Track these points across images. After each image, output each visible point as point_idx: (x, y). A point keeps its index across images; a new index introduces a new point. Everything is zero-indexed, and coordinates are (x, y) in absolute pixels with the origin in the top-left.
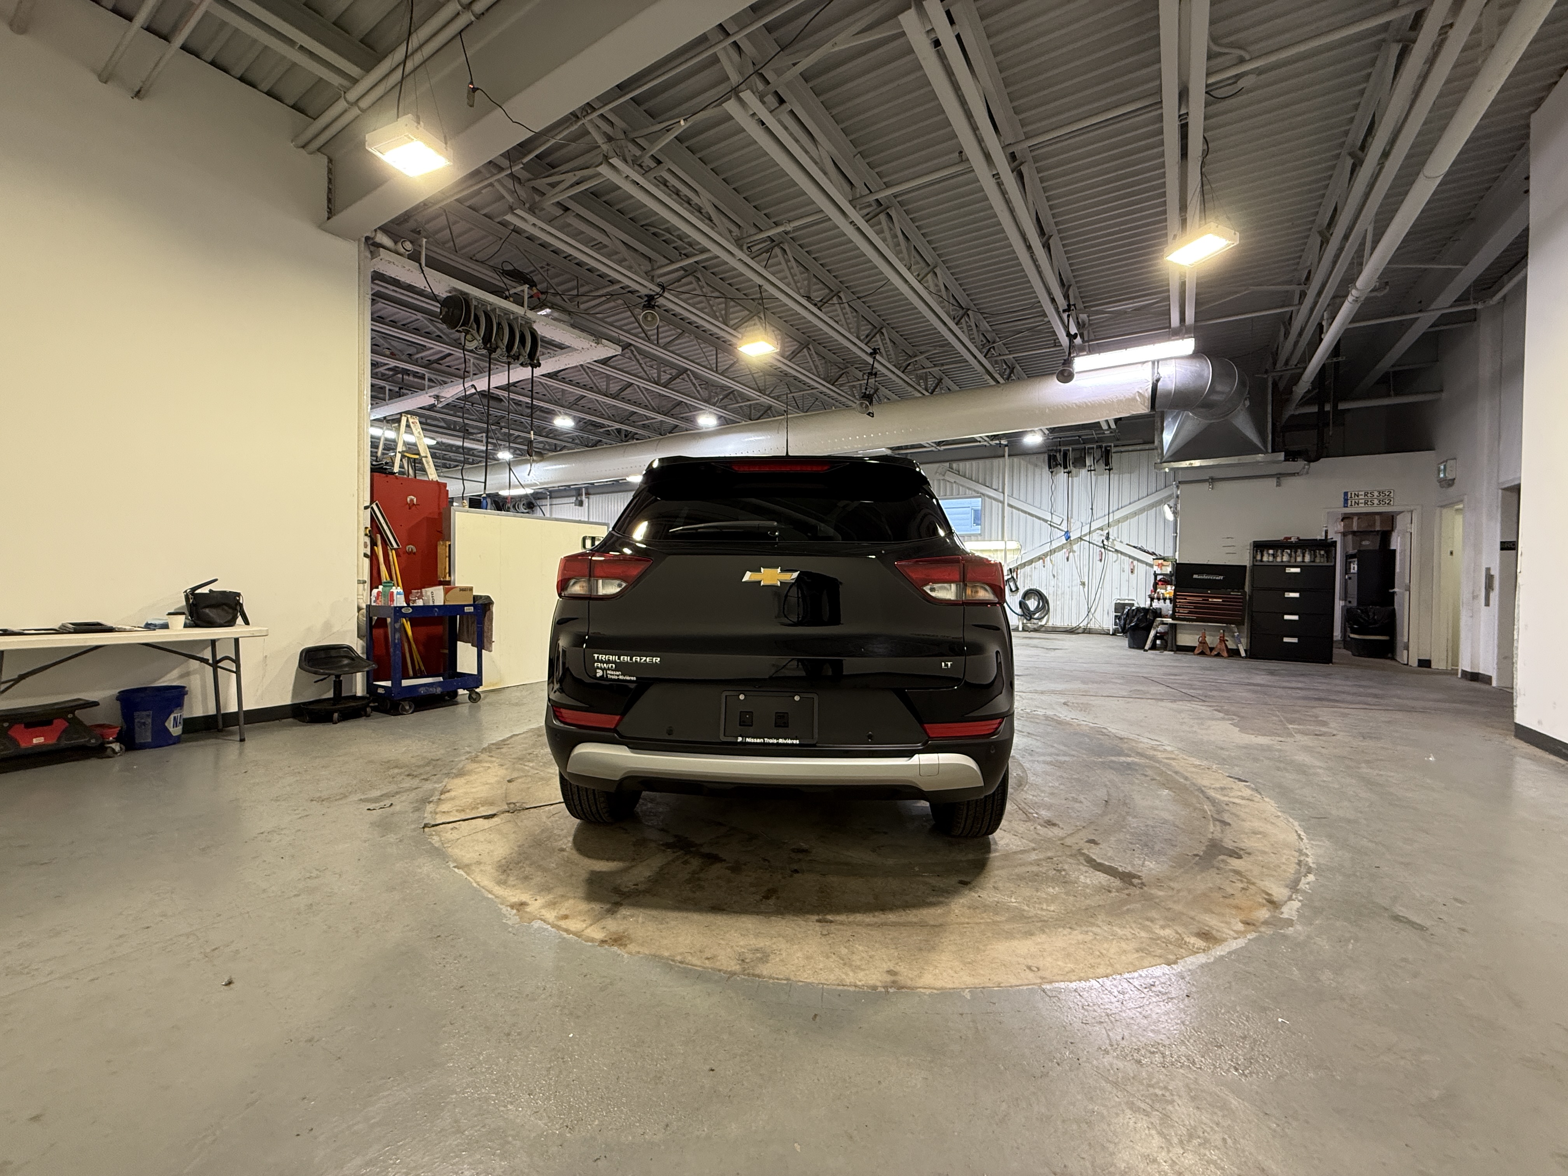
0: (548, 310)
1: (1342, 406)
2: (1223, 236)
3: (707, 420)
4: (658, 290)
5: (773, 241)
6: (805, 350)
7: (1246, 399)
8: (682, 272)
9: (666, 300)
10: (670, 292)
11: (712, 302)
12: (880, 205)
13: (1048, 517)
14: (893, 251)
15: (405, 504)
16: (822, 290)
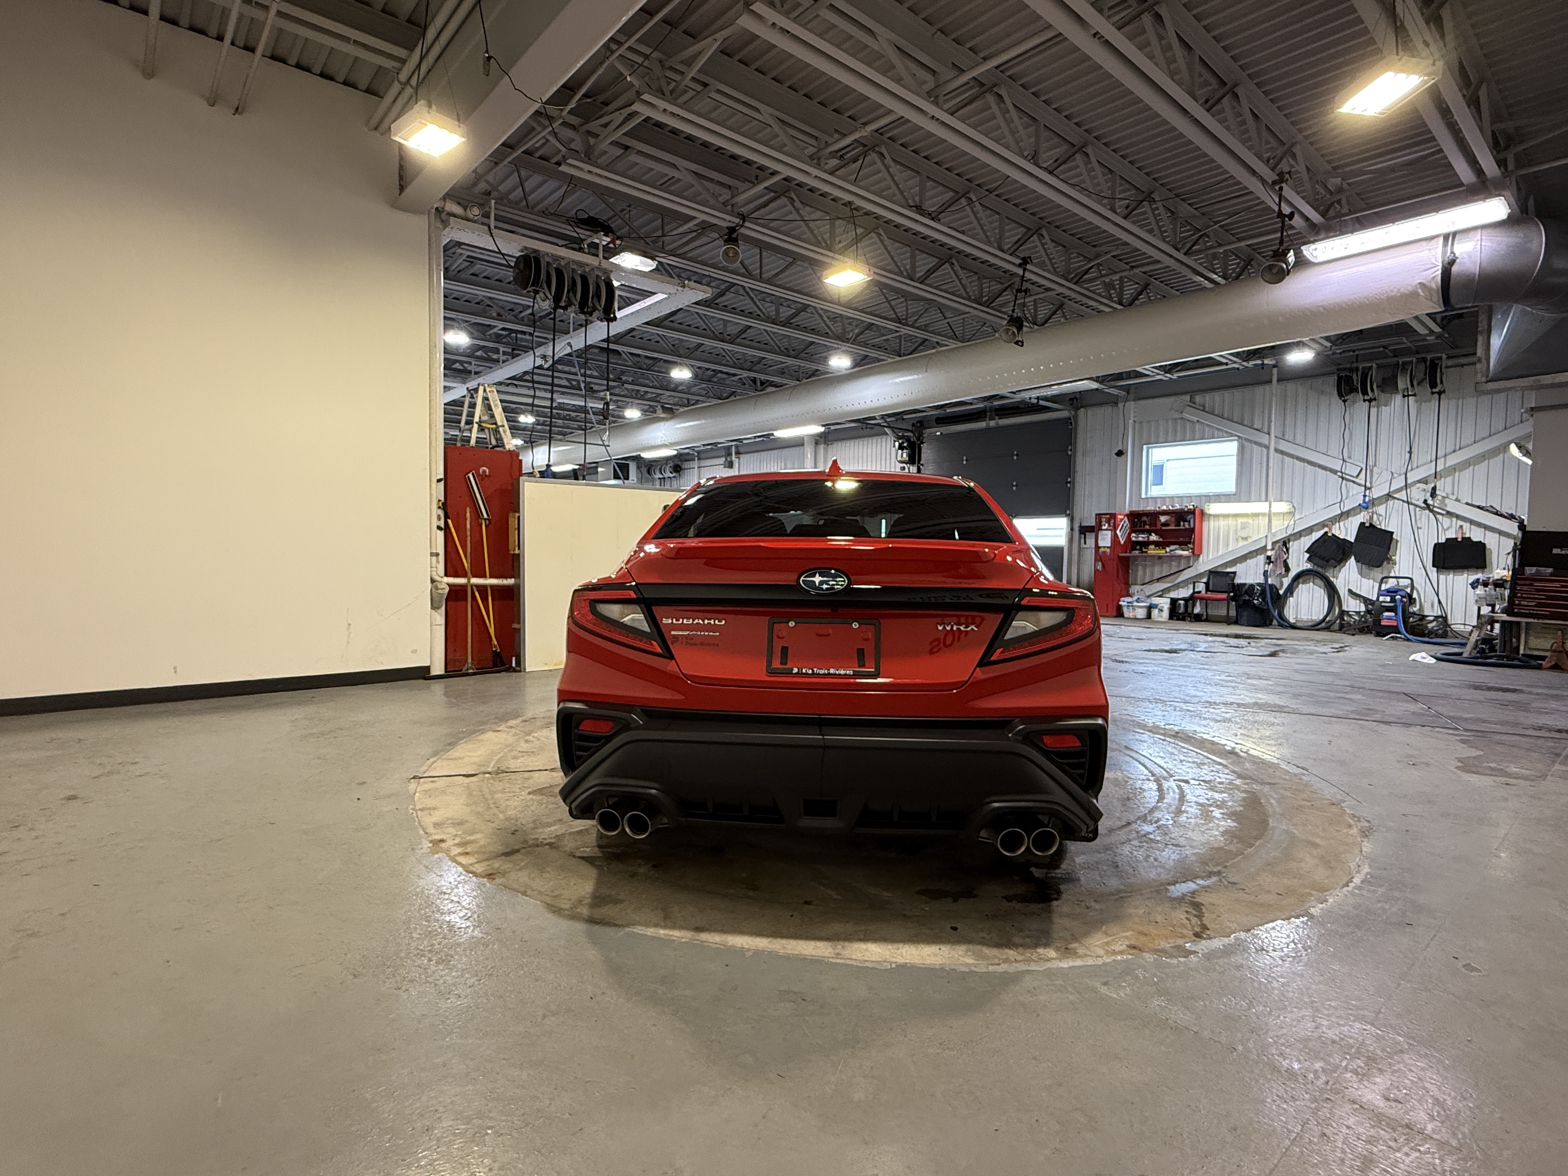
2: (1417, 72)
3: (840, 362)
4: (737, 220)
5: (866, 146)
6: (947, 265)
8: (772, 194)
9: (751, 230)
10: (755, 221)
11: (811, 224)
12: (982, 85)
13: (1337, 465)
14: (1009, 139)
15: (479, 475)
16: (945, 193)
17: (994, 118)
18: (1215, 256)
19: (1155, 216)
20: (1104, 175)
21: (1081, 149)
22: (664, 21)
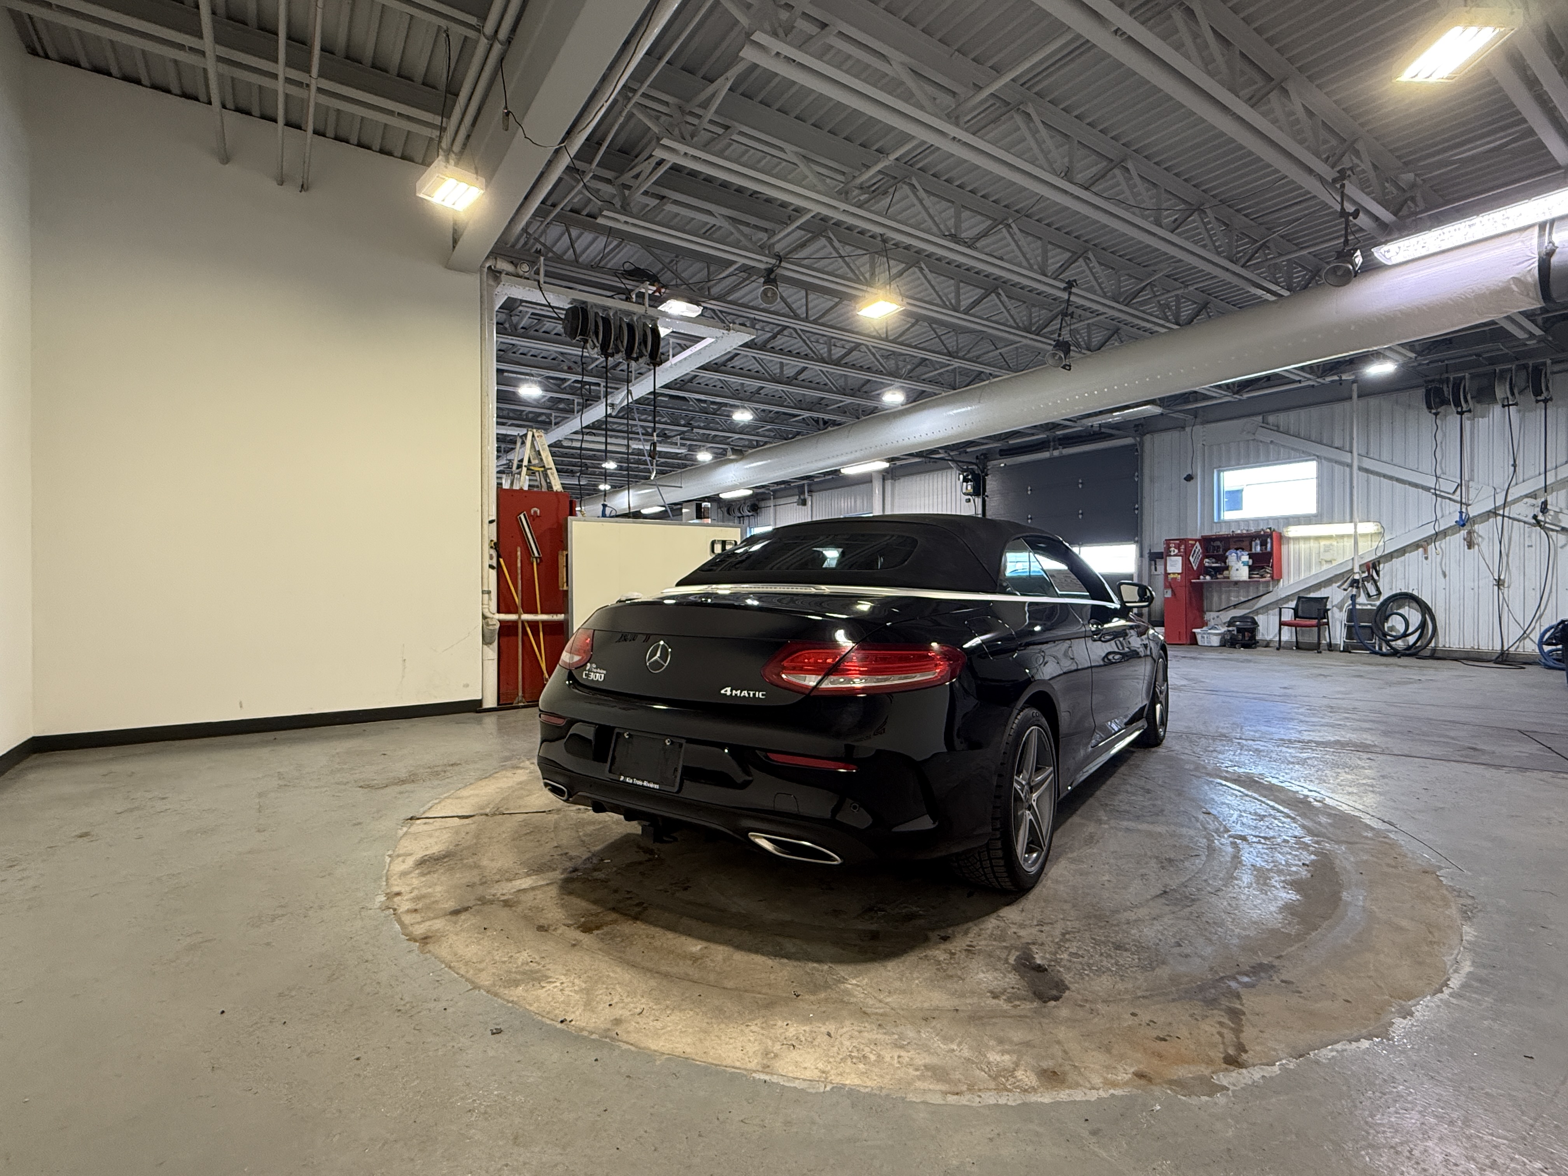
3: (894, 397)
4: (775, 261)
5: (896, 178)
6: (993, 295)
9: (788, 270)
10: (791, 261)
11: (849, 261)
13: (1431, 482)
14: (1042, 160)
15: (530, 516)
16: (983, 222)
18: (1275, 268)
19: (1206, 229)
20: (1148, 190)
21: (1119, 163)
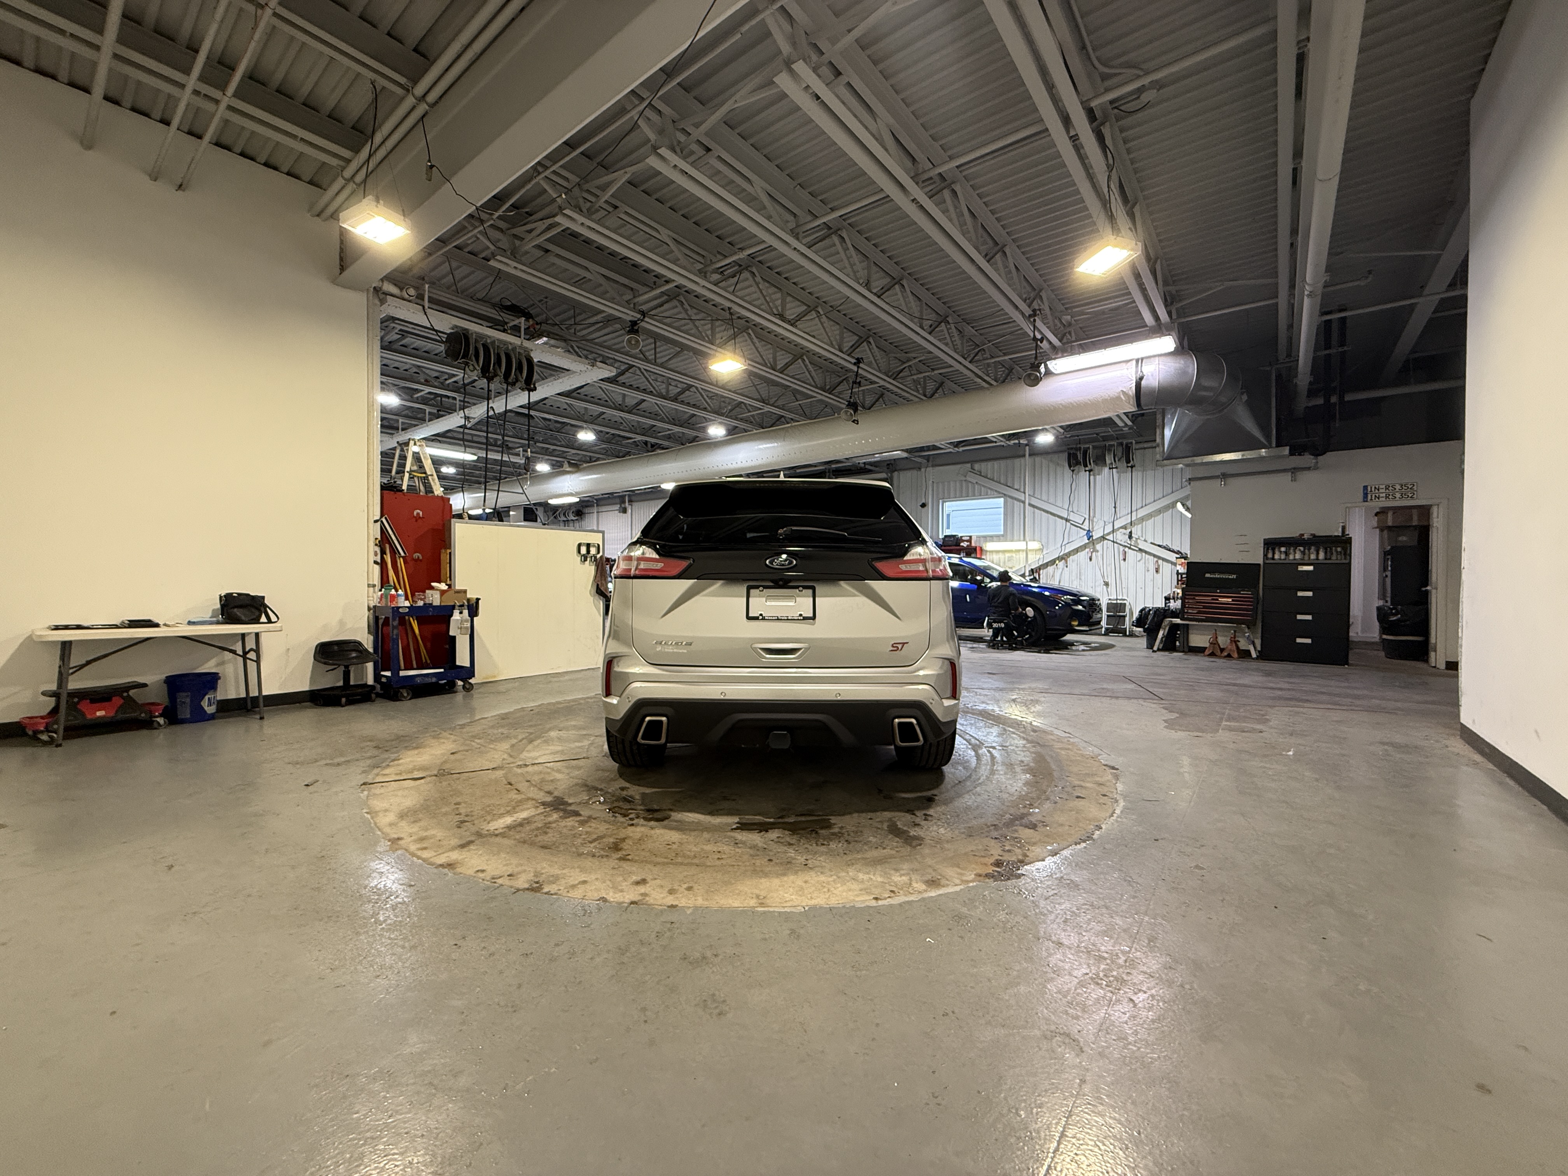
0: (545, 339)
1: (1348, 397)
2: (1123, 248)
3: (717, 431)
4: (639, 316)
5: (740, 266)
6: (800, 361)
7: (1242, 393)
8: (666, 297)
9: (649, 324)
10: (652, 317)
11: (697, 323)
12: (830, 228)
13: (1069, 516)
14: (849, 270)
15: (413, 517)
16: (799, 306)
17: (838, 253)
18: (989, 365)
19: (949, 334)
20: (915, 302)
21: (899, 282)
22: (582, 153)
